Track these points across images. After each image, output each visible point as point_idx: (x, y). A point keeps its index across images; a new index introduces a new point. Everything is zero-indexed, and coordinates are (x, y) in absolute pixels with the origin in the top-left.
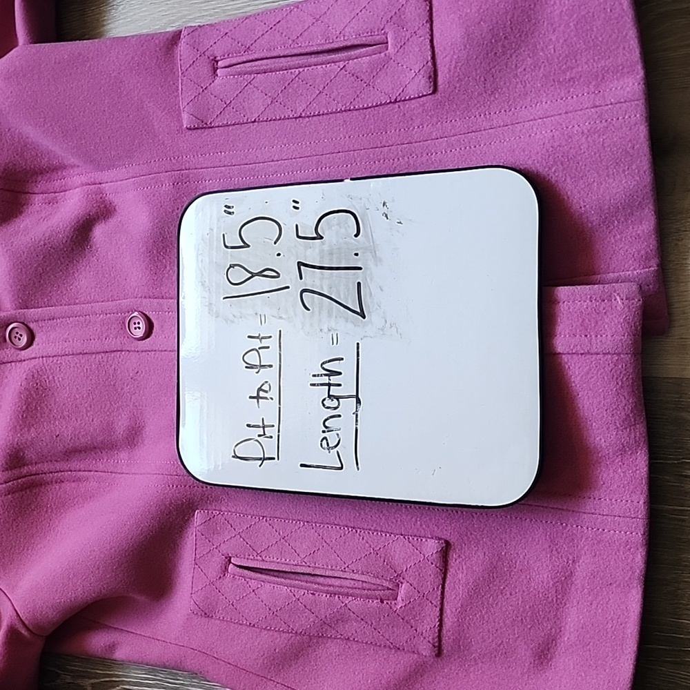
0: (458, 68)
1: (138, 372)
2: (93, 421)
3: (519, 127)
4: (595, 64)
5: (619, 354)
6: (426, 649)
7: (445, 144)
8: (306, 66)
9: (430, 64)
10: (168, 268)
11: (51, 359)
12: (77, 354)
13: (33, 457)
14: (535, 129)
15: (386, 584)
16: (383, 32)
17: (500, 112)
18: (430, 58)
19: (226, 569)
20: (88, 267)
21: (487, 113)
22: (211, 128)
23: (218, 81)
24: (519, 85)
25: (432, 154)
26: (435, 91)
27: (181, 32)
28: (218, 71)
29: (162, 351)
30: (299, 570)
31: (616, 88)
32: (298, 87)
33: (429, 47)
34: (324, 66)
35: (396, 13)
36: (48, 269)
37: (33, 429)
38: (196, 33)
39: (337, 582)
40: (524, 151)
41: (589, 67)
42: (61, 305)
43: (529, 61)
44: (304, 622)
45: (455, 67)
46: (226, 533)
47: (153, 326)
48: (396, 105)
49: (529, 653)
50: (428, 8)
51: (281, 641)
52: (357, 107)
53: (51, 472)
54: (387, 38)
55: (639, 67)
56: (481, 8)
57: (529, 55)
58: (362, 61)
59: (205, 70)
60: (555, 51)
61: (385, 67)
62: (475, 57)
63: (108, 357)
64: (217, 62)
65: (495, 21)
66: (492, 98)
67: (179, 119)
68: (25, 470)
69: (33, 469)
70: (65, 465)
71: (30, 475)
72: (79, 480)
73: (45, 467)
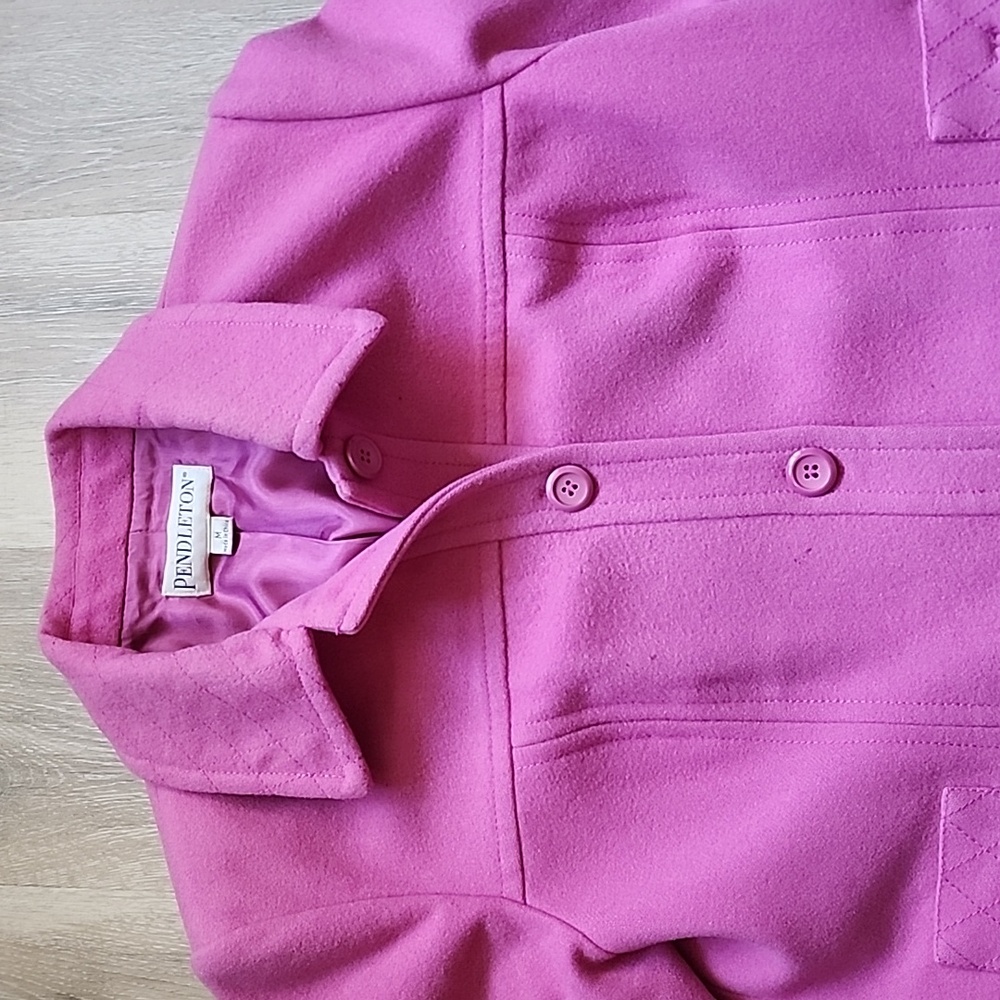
1: (810, 550)
2: (715, 632)
11: (634, 527)
12: (688, 520)
13: (605, 695)
20: (702, 373)
22: (983, 141)
23: (996, 65)
28: (998, 51)
29: (864, 514)
36: (631, 374)
37: (608, 647)
42: (644, 437)
47: (843, 473)
53: (632, 721)
59: (978, 47)
63: (749, 525)
64: (995, 35)
67: (920, 126)
68: (588, 715)
69: (602, 714)
70: (659, 710)
71: (597, 724)
72: (683, 735)
73: (623, 711)
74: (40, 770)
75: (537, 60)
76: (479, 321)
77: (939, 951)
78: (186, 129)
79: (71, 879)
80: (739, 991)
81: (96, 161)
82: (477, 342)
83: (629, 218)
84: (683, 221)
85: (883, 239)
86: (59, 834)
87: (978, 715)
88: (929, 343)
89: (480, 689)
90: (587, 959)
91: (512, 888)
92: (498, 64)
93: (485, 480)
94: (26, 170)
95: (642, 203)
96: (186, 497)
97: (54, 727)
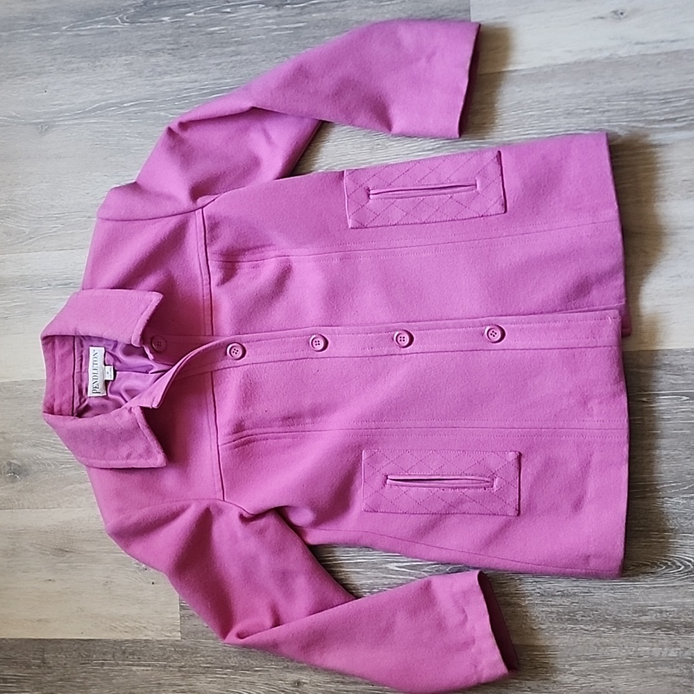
0: (519, 200)
1: (318, 370)
2: (288, 401)
3: (553, 232)
4: (592, 201)
5: (611, 346)
6: (511, 512)
7: (511, 239)
8: (427, 196)
9: (503, 197)
10: (335, 308)
11: (259, 365)
12: (277, 361)
13: (250, 425)
14: (561, 233)
15: (486, 479)
16: (474, 179)
17: (541, 223)
18: (503, 194)
19: (386, 482)
21: (534, 224)
22: (367, 228)
23: (370, 201)
24: (552, 210)
25: (503, 244)
26: (506, 211)
27: (343, 172)
28: (371, 196)
29: (335, 357)
30: (433, 478)
31: (604, 214)
32: (423, 206)
33: (502, 189)
34: (438, 196)
35: (481, 170)
36: (256, 309)
37: (250, 408)
38: (354, 174)
39: (457, 481)
40: (556, 245)
41: (589, 203)
42: (262, 332)
43: (557, 199)
44: (438, 507)
45: (517, 200)
46: (384, 462)
47: (328, 343)
48: (482, 218)
49: (570, 506)
50: (500, 168)
51: (424, 519)
52: (458, 218)
53: (261, 434)
54: (476, 183)
55: (616, 203)
56: (531, 170)
57: (557, 195)
58: (463, 194)
59: (362, 195)
60: (571, 194)
61: (476, 198)
62: (528, 195)
63: (298, 362)
64: (369, 191)
65: (539, 178)
66: (537, 217)
67: (346, 222)
68: (245, 433)
69: (250, 432)
70: (269, 430)
71: (249, 436)
72: (279, 438)
73: (257, 431)
74: (44, 464)
75: (214, 200)
76: (202, 291)
77: (364, 506)
78: (89, 217)
79: (59, 505)
80: (300, 525)
81: (55, 230)
82: (201, 298)
83: (253, 252)
84: (272, 253)
85: (336, 261)
86: (53, 489)
87: (373, 425)
88: (355, 297)
89: (207, 426)
90: (245, 517)
91: (220, 495)
92: (200, 201)
93: (203, 350)
94: (27, 233)
95: (258, 247)
96: (95, 359)
97: (49, 448)
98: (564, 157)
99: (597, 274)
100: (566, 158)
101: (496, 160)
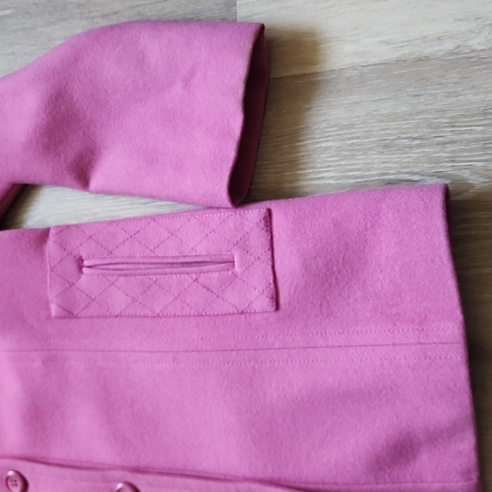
0: (297, 292)
3: (352, 350)
4: (418, 304)
7: (286, 355)
8: (162, 274)
9: (272, 286)
10: (40, 432)
14: (366, 354)
16: (230, 253)
17: (335, 333)
18: (272, 281)
21: (323, 333)
22: (77, 318)
23: (84, 278)
24: (351, 313)
25: (275, 362)
26: (277, 307)
27: (49, 230)
28: (84, 270)
31: (438, 329)
32: (156, 291)
33: (271, 271)
34: (178, 276)
35: (241, 238)
38: (64, 233)
40: (356, 374)
41: (412, 305)
43: (360, 293)
45: (295, 291)
48: (243, 316)
50: (269, 238)
52: (208, 314)
54: (233, 258)
56: (316, 245)
57: (359, 288)
58: (213, 276)
59: (72, 268)
60: (382, 288)
61: (233, 283)
62: (312, 285)
64: (83, 261)
65: (329, 258)
66: (328, 321)
67: (48, 308)
98: (369, 225)
99: (428, 431)
100: (372, 227)
101: (262, 225)
